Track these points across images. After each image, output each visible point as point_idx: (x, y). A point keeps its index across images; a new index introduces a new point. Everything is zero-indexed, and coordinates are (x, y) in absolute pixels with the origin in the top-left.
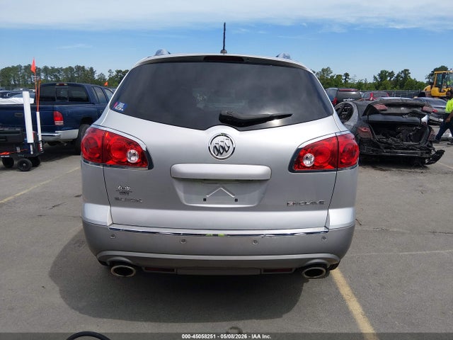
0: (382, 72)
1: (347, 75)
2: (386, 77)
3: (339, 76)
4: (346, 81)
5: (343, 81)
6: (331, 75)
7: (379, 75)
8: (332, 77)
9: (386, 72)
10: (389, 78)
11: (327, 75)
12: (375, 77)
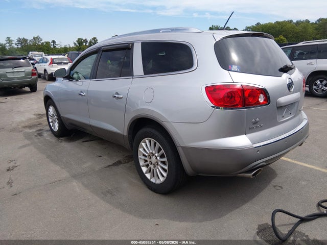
0: (79, 39)
1: (54, 42)
2: (82, 43)
3: (48, 43)
4: (54, 47)
5: (52, 46)
6: (41, 42)
7: (77, 41)
8: (43, 44)
9: (82, 39)
10: (84, 44)
11: (39, 42)
12: (75, 43)
